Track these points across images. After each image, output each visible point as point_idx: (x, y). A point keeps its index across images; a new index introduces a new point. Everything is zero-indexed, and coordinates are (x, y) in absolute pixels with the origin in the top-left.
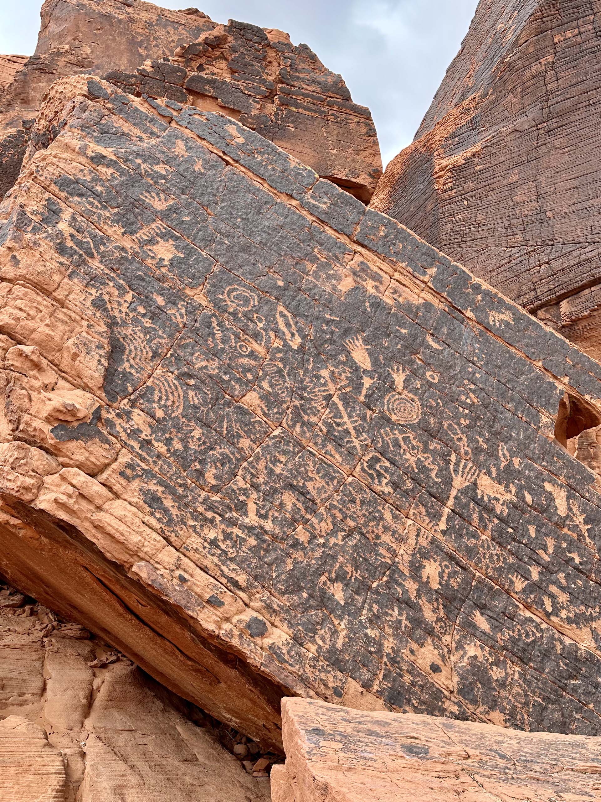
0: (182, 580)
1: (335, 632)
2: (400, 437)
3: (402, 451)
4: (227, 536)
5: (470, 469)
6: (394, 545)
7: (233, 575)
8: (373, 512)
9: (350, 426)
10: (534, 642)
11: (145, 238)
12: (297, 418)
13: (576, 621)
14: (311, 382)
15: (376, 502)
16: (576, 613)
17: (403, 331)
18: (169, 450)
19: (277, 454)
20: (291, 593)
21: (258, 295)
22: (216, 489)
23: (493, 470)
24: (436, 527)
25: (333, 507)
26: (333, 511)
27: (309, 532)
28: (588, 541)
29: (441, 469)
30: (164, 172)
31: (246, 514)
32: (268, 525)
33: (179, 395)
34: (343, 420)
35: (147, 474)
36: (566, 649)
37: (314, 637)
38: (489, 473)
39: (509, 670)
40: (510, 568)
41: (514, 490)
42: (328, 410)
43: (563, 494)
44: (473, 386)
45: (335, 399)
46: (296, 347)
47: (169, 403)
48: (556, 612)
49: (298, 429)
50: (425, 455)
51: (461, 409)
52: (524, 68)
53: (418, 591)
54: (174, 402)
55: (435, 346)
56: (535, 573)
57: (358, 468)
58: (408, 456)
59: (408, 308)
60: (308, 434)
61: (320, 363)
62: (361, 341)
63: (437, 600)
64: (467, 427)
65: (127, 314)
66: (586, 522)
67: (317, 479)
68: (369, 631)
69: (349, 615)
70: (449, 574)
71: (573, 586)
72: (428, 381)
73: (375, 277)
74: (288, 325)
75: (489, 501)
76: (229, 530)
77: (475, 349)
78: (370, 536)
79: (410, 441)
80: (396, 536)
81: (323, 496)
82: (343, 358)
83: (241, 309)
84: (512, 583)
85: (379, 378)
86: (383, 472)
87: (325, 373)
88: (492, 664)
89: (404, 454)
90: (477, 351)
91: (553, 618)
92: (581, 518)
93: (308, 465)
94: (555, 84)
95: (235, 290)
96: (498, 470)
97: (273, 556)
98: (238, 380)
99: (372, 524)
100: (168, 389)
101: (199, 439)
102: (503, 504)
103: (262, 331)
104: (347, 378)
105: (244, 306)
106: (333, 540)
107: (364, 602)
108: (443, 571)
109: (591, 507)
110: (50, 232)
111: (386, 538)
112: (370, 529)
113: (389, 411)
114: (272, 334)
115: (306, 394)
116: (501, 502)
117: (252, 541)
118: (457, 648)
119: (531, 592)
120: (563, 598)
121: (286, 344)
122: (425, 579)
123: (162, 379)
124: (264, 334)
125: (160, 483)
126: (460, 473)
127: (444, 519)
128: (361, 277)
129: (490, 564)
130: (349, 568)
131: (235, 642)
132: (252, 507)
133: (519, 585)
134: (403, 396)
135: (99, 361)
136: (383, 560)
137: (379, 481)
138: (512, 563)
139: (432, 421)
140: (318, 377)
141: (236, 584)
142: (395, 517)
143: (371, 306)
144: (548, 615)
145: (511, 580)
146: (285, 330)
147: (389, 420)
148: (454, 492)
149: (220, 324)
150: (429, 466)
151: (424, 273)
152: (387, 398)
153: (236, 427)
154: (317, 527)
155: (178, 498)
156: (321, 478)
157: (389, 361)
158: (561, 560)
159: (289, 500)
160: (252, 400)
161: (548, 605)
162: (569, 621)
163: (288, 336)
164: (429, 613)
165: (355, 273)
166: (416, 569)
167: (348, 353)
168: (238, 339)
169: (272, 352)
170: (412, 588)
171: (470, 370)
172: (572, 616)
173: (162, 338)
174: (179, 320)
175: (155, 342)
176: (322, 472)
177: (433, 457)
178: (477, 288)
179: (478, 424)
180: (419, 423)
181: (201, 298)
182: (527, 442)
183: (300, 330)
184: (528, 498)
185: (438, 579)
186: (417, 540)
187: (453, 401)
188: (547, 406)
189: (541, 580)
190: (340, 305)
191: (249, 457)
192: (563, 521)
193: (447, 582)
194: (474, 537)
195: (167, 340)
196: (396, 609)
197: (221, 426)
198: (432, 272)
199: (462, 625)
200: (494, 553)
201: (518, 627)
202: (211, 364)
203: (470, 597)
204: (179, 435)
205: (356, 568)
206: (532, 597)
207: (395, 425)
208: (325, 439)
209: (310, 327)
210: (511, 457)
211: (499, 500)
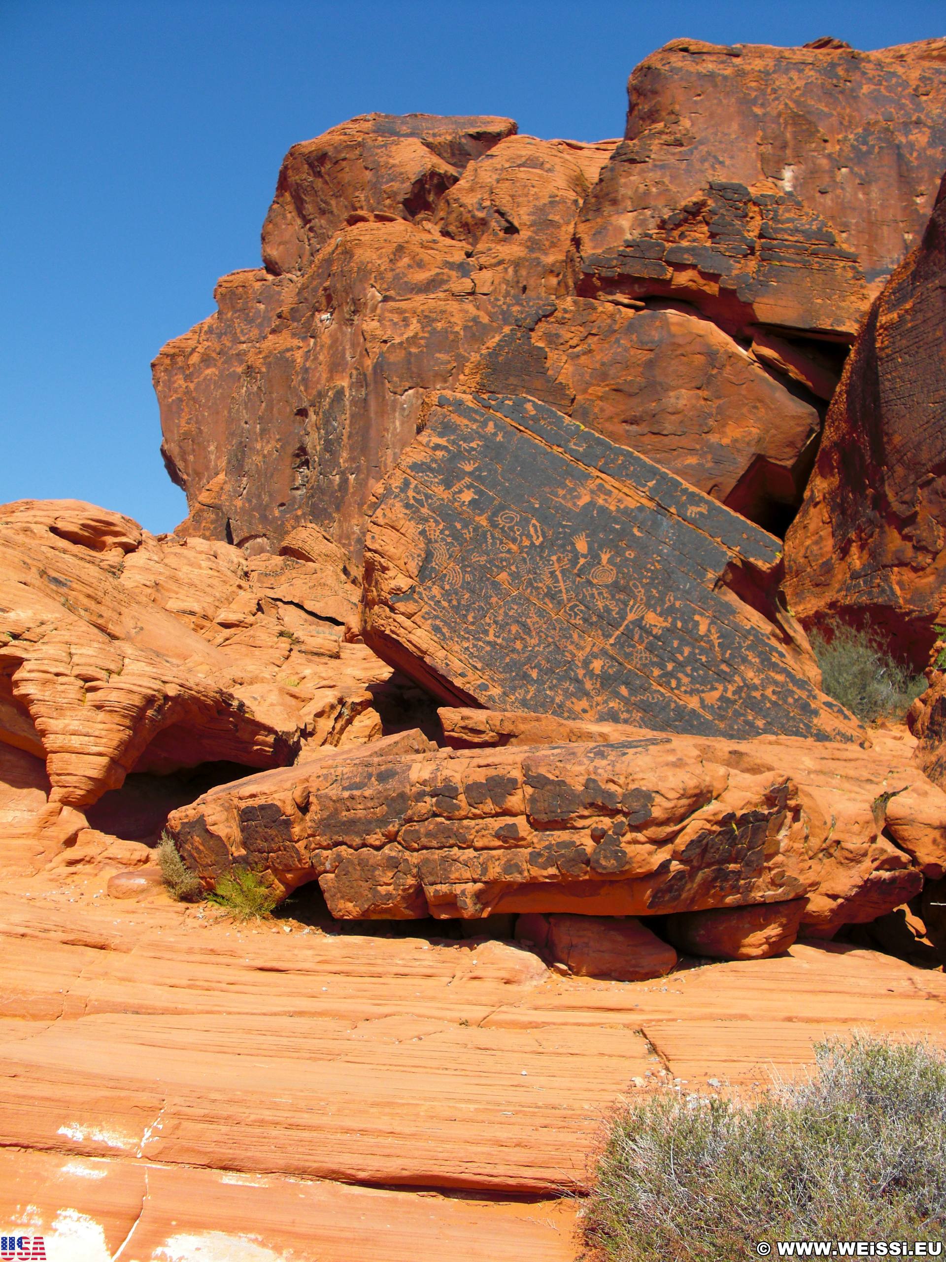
0: (447, 665)
1: (527, 692)
2: (596, 593)
3: (595, 600)
4: (474, 646)
5: (642, 610)
6: (575, 651)
7: (475, 664)
8: (566, 634)
9: (563, 588)
10: (656, 703)
11: (457, 490)
12: (530, 584)
13: (691, 693)
14: (544, 563)
15: (569, 629)
16: (692, 688)
17: (617, 527)
18: (449, 605)
19: (512, 605)
20: (507, 673)
21: (520, 515)
22: (473, 624)
23: (659, 609)
24: (607, 642)
25: (541, 631)
26: (541, 634)
27: (523, 644)
28: (717, 649)
29: (621, 609)
30: (475, 446)
31: (488, 636)
32: (499, 641)
33: (460, 577)
34: (559, 584)
35: (436, 617)
36: (678, 707)
37: (515, 693)
38: (655, 611)
40: (653, 664)
41: (670, 619)
42: (551, 579)
43: (708, 621)
44: (659, 558)
45: (557, 573)
46: (538, 544)
47: (454, 581)
48: (678, 688)
49: (529, 591)
50: (611, 602)
51: (645, 573)
53: (584, 675)
54: (456, 581)
55: (638, 534)
56: (670, 666)
57: (562, 611)
58: (599, 603)
59: (625, 511)
60: (534, 594)
61: (552, 552)
62: (584, 536)
63: (596, 679)
64: (647, 584)
65: (438, 536)
66: (719, 638)
67: (535, 617)
68: (548, 692)
70: (609, 666)
71: (695, 674)
72: (626, 557)
73: (609, 493)
74: (536, 531)
75: (650, 627)
76: (476, 643)
77: (669, 533)
78: (561, 646)
79: (603, 595)
80: (579, 646)
81: (536, 626)
82: (569, 548)
83: (508, 525)
84: (652, 671)
85: (591, 558)
86: (578, 612)
87: (554, 558)
89: (597, 602)
90: (670, 535)
91: (675, 691)
92: (716, 636)
93: (530, 610)
95: (506, 513)
96: (662, 609)
97: (499, 656)
98: (497, 567)
99: (564, 640)
100: (455, 574)
101: (467, 599)
102: (659, 629)
103: (518, 537)
104: (568, 560)
105: (509, 523)
106: (537, 649)
108: (605, 665)
109: (726, 629)
111: (571, 647)
112: (562, 643)
113: (593, 577)
114: (524, 537)
115: (538, 571)
117: (488, 648)
118: (603, 703)
119: (664, 677)
120: (685, 680)
121: (532, 543)
122: (591, 669)
123: (452, 569)
125: (442, 621)
126: (634, 612)
127: (614, 637)
128: (596, 495)
129: (639, 662)
130: (543, 662)
131: (471, 692)
132: (491, 632)
133: (656, 672)
134: (605, 568)
135: (418, 563)
136: (566, 659)
137: (575, 618)
138: (656, 661)
139: (622, 582)
140: (549, 561)
141: (476, 668)
142: (580, 636)
143: (598, 512)
144: (672, 689)
146: (534, 535)
147: (591, 583)
148: (626, 622)
149: (493, 537)
150: (612, 608)
151: (645, 485)
152: (593, 570)
153: (490, 592)
154: (529, 642)
155: (450, 628)
156: (537, 617)
157: (601, 548)
158: (692, 659)
159: (514, 628)
160: (503, 576)
161: (674, 683)
162: (686, 692)
163: (535, 538)
164: (588, 685)
165: (592, 492)
166: (586, 663)
167: (573, 544)
168: (501, 543)
169: (521, 548)
170: (581, 672)
171: (660, 548)
172: (688, 690)
173: (456, 547)
174: (468, 536)
175: (452, 549)
176: (539, 614)
177: (617, 603)
178: (684, 491)
179: (656, 582)
180: (612, 584)
181: (484, 522)
182: (690, 591)
183: (543, 533)
184: (679, 625)
185: (600, 669)
186: (592, 649)
187: (641, 569)
188: (715, 567)
189: (673, 671)
190: (574, 515)
191: (495, 607)
192: (701, 638)
193: (607, 671)
194: (632, 647)
195: (458, 548)
196: (568, 682)
197: (481, 592)
198: (651, 484)
199: (611, 692)
200: (644, 656)
201: (649, 694)
202: (482, 559)
203: (620, 679)
204: (457, 597)
205: (548, 662)
206: (664, 679)
207: (594, 585)
208: (545, 596)
209: (550, 531)
210: (675, 600)
211: (657, 626)
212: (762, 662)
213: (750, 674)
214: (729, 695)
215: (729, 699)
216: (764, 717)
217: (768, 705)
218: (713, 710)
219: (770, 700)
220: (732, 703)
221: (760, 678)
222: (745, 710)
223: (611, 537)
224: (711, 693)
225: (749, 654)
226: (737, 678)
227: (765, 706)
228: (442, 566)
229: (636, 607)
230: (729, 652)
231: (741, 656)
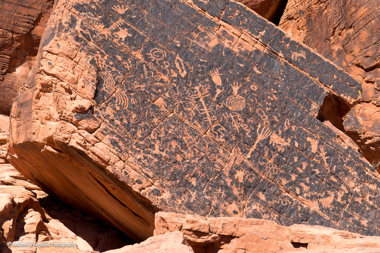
0: (126, 173)
1: (190, 196)
2: (232, 117)
3: (232, 123)
4: (145, 158)
5: (267, 131)
6: (223, 164)
7: (147, 172)
8: (214, 150)
9: (207, 112)
10: (287, 206)
11: (114, 29)
12: (181, 109)
13: (311, 198)
14: (190, 92)
15: (216, 145)
16: (311, 195)
17: (241, 65)
18: (121, 124)
19: (170, 125)
20: (172, 180)
21: (167, 52)
22: (141, 139)
23: (280, 131)
24: (245, 157)
25: (194, 147)
26: (194, 149)
27: (182, 157)
28: (326, 164)
29: (252, 131)
31: (154, 149)
32: (164, 154)
33: (127, 100)
34: (204, 110)
35: (112, 133)
36: (303, 210)
37: (181, 197)
38: (277, 133)
39: (272, 216)
40: (281, 175)
41: (289, 140)
42: (197, 105)
43: (317, 142)
44: (276, 92)
45: (201, 100)
46: (183, 76)
47: (122, 104)
48: (301, 194)
49: (181, 114)
50: (244, 125)
51: (267, 103)
53: (232, 182)
54: (124, 103)
55: (258, 72)
56: (294, 177)
57: (209, 131)
58: (235, 125)
59: (246, 54)
60: (186, 116)
61: (195, 83)
62: (218, 71)
63: (241, 187)
64: (270, 111)
65: (105, 66)
66: (326, 155)
67: (188, 135)
68: (206, 197)
69: (197, 190)
70: (249, 176)
71: (313, 183)
72: (251, 90)
73: (231, 38)
74: (181, 66)
75: (275, 146)
76: (146, 155)
77: (280, 72)
78: (211, 160)
79: (237, 119)
80: (224, 160)
81: (190, 143)
82: (207, 80)
83: (158, 60)
84: (281, 181)
85: (225, 89)
86: (221, 132)
87: (197, 88)
88: (264, 213)
89: (234, 124)
90: (281, 74)
91: (300, 197)
92: (324, 154)
93: (185, 130)
95: (156, 50)
96: (283, 132)
97: (165, 166)
98: (154, 93)
99: (213, 155)
100: (122, 98)
101: (135, 119)
102: (282, 147)
103: (167, 69)
104: (208, 90)
105: (159, 58)
106: (193, 161)
107: (205, 185)
108: (246, 175)
109: (331, 149)
110: (72, 31)
111: (219, 161)
112: (212, 157)
113: (228, 105)
114: (172, 70)
115: (186, 98)
116: (281, 146)
117: (156, 160)
118: (248, 206)
119: (290, 186)
120: (306, 188)
121: (179, 75)
122: (236, 178)
123: (120, 94)
124: (168, 71)
125: (117, 136)
126: (262, 133)
127: (250, 153)
128: (222, 39)
129: (271, 173)
130: (199, 172)
131: (147, 196)
132: (157, 147)
133: (284, 182)
134: (237, 97)
135: (93, 87)
136: (216, 170)
137: (219, 137)
138: (283, 173)
139: (250, 109)
140: (193, 90)
141: (148, 176)
142: (224, 152)
143: (226, 53)
144: (297, 195)
146: (179, 68)
147: (228, 109)
148: (257, 142)
149: (147, 67)
150: (246, 130)
151: (258, 34)
152: (228, 99)
153: (152, 113)
154: (186, 155)
155: (125, 143)
156: (190, 135)
157: (231, 81)
158: (309, 172)
159: (174, 144)
160: (160, 101)
161: (298, 191)
162: (307, 198)
163: (180, 71)
164: (236, 192)
165: (219, 37)
166: (232, 174)
167: (210, 78)
168: (155, 74)
169: (172, 79)
170: (229, 181)
171: (276, 83)
172: (309, 196)
173: (120, 75)
174: (128, 67)
175: (117, 77)
176: (191, 132)
177: (249, 126)
178: (287, 40)
179: (276, 110)
180: (243, 110)
181: (139, 56)
182: (301, 118)
183: (186, 68)
184: (297, 144)
185: (242, 178)
186: (234, 162)
187: (263, 99)
188: (317, 100)
189: (296, 181)
190: (208, 54)
191: (157, 126)
192: (314, 155)
193: (247, 180)
194: (264, 161)
195: (122, 76)
196: (220, 189)
197: (145, 113)
198: (262, 33)
199: (252, 197)
200: (274, 168)
201: (280, 199)
202: (142, 86)
203: (258, 186)
204: (126, 117)
205: (203, 172)
206: (290, 187)
207: (230, 111)
208: (194, 118)
209: (192, 66)
210: (291, 125)
211: (280, 145)
212: (359, 175)
213: (352, 184)
214: (339, 200)
215: (339, 203)
216: (367, 218)
217: (368, 208)
218: (329, 212)
219: (368, 205)
220: (343, 206)
221: (359, 187)
222: (352, 212)
223: (238, 73)
224: (326, 199)
225: (349, 168)
226: (343, 187)
227: (365, 209)
228: (111, 91)
229: (263, 129)
230: (335, 166)
231: (344, 170)
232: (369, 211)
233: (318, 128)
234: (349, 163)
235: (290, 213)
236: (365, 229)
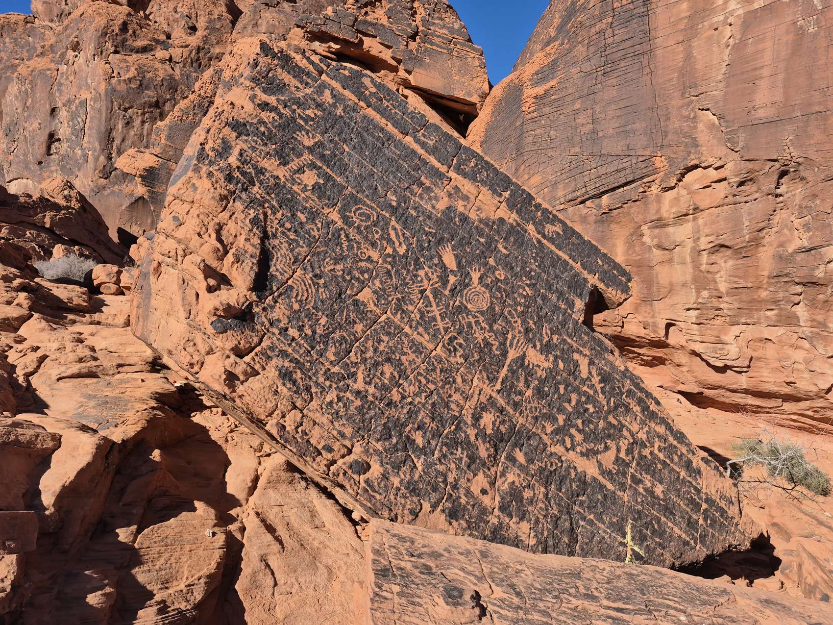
1: (414, 468)
3: (473, 332)
4: (339, 399)
5: (521, 345)
6: (462, 402)
7: (342, 429)
8: (448, 377)
9: (437, 313)
10: (555, 470)
11: (295, 168)
12: (399, 308)
13: (586, 454)
14: (411, 279)
15: (451, 370)
16: (587, 448)
17: (482, 240)
18: (300, 335)
19: (381, 335)
20: (385, 439)
21: (377, 213)
22: (334, 364)
23: (538, 344)
24: (494, 388)
25: (419, 374)
26: (419, 378)
27: (401, 393)
29: (501, 344)
30: (313, 116)
31: (355, 381)
32: (371, 390)
33: (312, 292)
34: (432, 309)
35: (283, 354)
36: (578, 475)
37: (398, 473)
38: (534, 346)
39: (536, 491)
40: (544, 416)
41: (551, 358)
42: (422, 301)
43: (586, 361)
44: (528, 282)
45: (428, 293)
46: (402, 254)
47: (304, 298)
48: (573, 448)
49: (399, 316)
50: (490, 334)
51: (519, 299)
52: (591, 26)
53: (476, 436)
54: (307, 298)
55: (504, 251)
56: (561, 418)
57: (441, 344)
58: (477, 335)
59: (486, 222)
60: (406, 320)
61: (418, 265)
62: (450, 247)
63: (489, 442)
64: (523, 312)
65: (277, 229)
66: (600, 382)
67: (410, 353)
68: (438, 467)
69: (425, 455)
70: (500, 422)
71: (587, 429)
72: (496, 278)
73: (466, 198)
74: (397, 235)
75: (533, 368)
76: (342, 394)
77: (532, 253)
78: (445, 396)
79: (480, 324)
80: (464, 395)
81: (413, 366)
82: (436, 261)
83: (364, 224)
84: (544, 427)
85: (461, 276)
86: (458, 347)
87: (421, 273)
88: (524, 488)
89: (475, 333)
90: (534, 255)
91: (570, 452)
92: (598, 379)
93: (404, 343)
94: (612, 39)
95: (360, 209)
96: (541, 345)
97: (372, 413)
98: (358, 280)
99: (447, 386)
100: (304, 287)
101: (324, 326)
102: (542, 370)
103: (378, 241)
104: (438, 276)
105: (365, 221)
106: (417, 400)
107: (437, 445)
108: (496, 420)
109: (605, 371)
110: (221, 165)
111: (456, 397)
112: (446, 390)
113: (466, 301)
114: (384, 242)
115: (406, 289)
116: (541, 368)
117: (358, 403)
118: (500, 476)
119: (557, 434)
120: (579, 437)
121: (394, 250)
122: (482, 427)
123: (300, 280)
124: (379, 243)
125: (292, 361)
126: (514, 347)
127: (499, 382)
128: (454, 198)
129: (530, 414)
130: (428, 420)
132: (360, 376)
134: (477, 289)
135: (252, 268)
136: (453, 413)
137: (455, 354)
138: (545, 413)
139: (497, 308)
140: (416, 276)
141: (343, 436)
142: (464, 381)
143: (460, 220)
144: (567, 450)
145: (543, 425)
147: (466, 307)
148: (508, 362)
149: (347, 236)
150: (492, 342)
151: (501, 195)
152: (465, 292)
153: (353, 316)
154: (407, 390)
156: (412, 352)
157: (469, 263)
158: (580, 411)
159: (388, 369)
160: (366, 295)
161: (568, 443)
162: (582, 454)
163: (397, 244)
164: (483, 451)
165: (450, 195)
166: (477, 418)
167: (440, 257)
168: (359, 248)
169: (384, 257)
170: (472, 432)
171: (528, 269)
172: (584, 450)
173: (302, 247)
174: (316, 233)
175: (296, 250)
176: (414, 348)
177: (495, 335)
178: (538, 206)
179: (530, 310)
180: (487, 310)
181: (334, 216)
182: (564, 324)
183: (406, 239)
184: (561, 365)
185: (491, 426)
186: (479, 398)
187: (513, 293)
188: (580, 296)
189: (564, 425)
190: (437, 220)
191: (361, 338)
192: (583, 381)
193: (498, 428)
194: (520, 394)
195: (306, 249)
196: (459, 449)
197: (341, 314)
198: (507, 194)
199: (506, 458)
200: (533, 406)
201: (546, 459)
202: (338, 267)
203: (513, 438)
204: (310, 323)
205: (433, 419)
206: (557, 437)
207: (470, 311)
208: (418, 323)
209: (413, 238)
210: (552, 334)
211: (540, 366)
212: (643, 411)
213: (635, 427)
214: (622, 455)
215: (623, 460)
216: (661, 482)
217: (659, 466)
218: (612, 477)
219: (659, 459)
220: (628, 465)
221: (644, 430)
222: (641, 474)
223: (478, 252)
224: (606, 453)
225: (629, 401)
226: (625, 433)
227: (656, 467)
228: (285, 274)
229: (516, 341)
230: (612, 399)
231: (624, 404)
232: (660, 470)
233: (586, 338)
234: (630, 393)
235: (560, 483)
236: (661, 502)
